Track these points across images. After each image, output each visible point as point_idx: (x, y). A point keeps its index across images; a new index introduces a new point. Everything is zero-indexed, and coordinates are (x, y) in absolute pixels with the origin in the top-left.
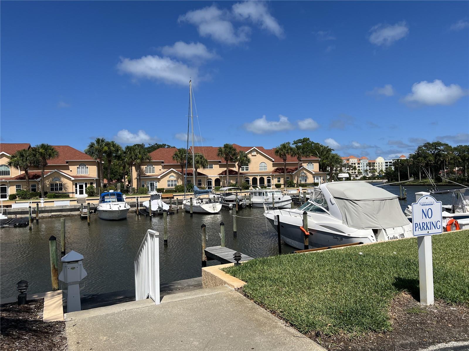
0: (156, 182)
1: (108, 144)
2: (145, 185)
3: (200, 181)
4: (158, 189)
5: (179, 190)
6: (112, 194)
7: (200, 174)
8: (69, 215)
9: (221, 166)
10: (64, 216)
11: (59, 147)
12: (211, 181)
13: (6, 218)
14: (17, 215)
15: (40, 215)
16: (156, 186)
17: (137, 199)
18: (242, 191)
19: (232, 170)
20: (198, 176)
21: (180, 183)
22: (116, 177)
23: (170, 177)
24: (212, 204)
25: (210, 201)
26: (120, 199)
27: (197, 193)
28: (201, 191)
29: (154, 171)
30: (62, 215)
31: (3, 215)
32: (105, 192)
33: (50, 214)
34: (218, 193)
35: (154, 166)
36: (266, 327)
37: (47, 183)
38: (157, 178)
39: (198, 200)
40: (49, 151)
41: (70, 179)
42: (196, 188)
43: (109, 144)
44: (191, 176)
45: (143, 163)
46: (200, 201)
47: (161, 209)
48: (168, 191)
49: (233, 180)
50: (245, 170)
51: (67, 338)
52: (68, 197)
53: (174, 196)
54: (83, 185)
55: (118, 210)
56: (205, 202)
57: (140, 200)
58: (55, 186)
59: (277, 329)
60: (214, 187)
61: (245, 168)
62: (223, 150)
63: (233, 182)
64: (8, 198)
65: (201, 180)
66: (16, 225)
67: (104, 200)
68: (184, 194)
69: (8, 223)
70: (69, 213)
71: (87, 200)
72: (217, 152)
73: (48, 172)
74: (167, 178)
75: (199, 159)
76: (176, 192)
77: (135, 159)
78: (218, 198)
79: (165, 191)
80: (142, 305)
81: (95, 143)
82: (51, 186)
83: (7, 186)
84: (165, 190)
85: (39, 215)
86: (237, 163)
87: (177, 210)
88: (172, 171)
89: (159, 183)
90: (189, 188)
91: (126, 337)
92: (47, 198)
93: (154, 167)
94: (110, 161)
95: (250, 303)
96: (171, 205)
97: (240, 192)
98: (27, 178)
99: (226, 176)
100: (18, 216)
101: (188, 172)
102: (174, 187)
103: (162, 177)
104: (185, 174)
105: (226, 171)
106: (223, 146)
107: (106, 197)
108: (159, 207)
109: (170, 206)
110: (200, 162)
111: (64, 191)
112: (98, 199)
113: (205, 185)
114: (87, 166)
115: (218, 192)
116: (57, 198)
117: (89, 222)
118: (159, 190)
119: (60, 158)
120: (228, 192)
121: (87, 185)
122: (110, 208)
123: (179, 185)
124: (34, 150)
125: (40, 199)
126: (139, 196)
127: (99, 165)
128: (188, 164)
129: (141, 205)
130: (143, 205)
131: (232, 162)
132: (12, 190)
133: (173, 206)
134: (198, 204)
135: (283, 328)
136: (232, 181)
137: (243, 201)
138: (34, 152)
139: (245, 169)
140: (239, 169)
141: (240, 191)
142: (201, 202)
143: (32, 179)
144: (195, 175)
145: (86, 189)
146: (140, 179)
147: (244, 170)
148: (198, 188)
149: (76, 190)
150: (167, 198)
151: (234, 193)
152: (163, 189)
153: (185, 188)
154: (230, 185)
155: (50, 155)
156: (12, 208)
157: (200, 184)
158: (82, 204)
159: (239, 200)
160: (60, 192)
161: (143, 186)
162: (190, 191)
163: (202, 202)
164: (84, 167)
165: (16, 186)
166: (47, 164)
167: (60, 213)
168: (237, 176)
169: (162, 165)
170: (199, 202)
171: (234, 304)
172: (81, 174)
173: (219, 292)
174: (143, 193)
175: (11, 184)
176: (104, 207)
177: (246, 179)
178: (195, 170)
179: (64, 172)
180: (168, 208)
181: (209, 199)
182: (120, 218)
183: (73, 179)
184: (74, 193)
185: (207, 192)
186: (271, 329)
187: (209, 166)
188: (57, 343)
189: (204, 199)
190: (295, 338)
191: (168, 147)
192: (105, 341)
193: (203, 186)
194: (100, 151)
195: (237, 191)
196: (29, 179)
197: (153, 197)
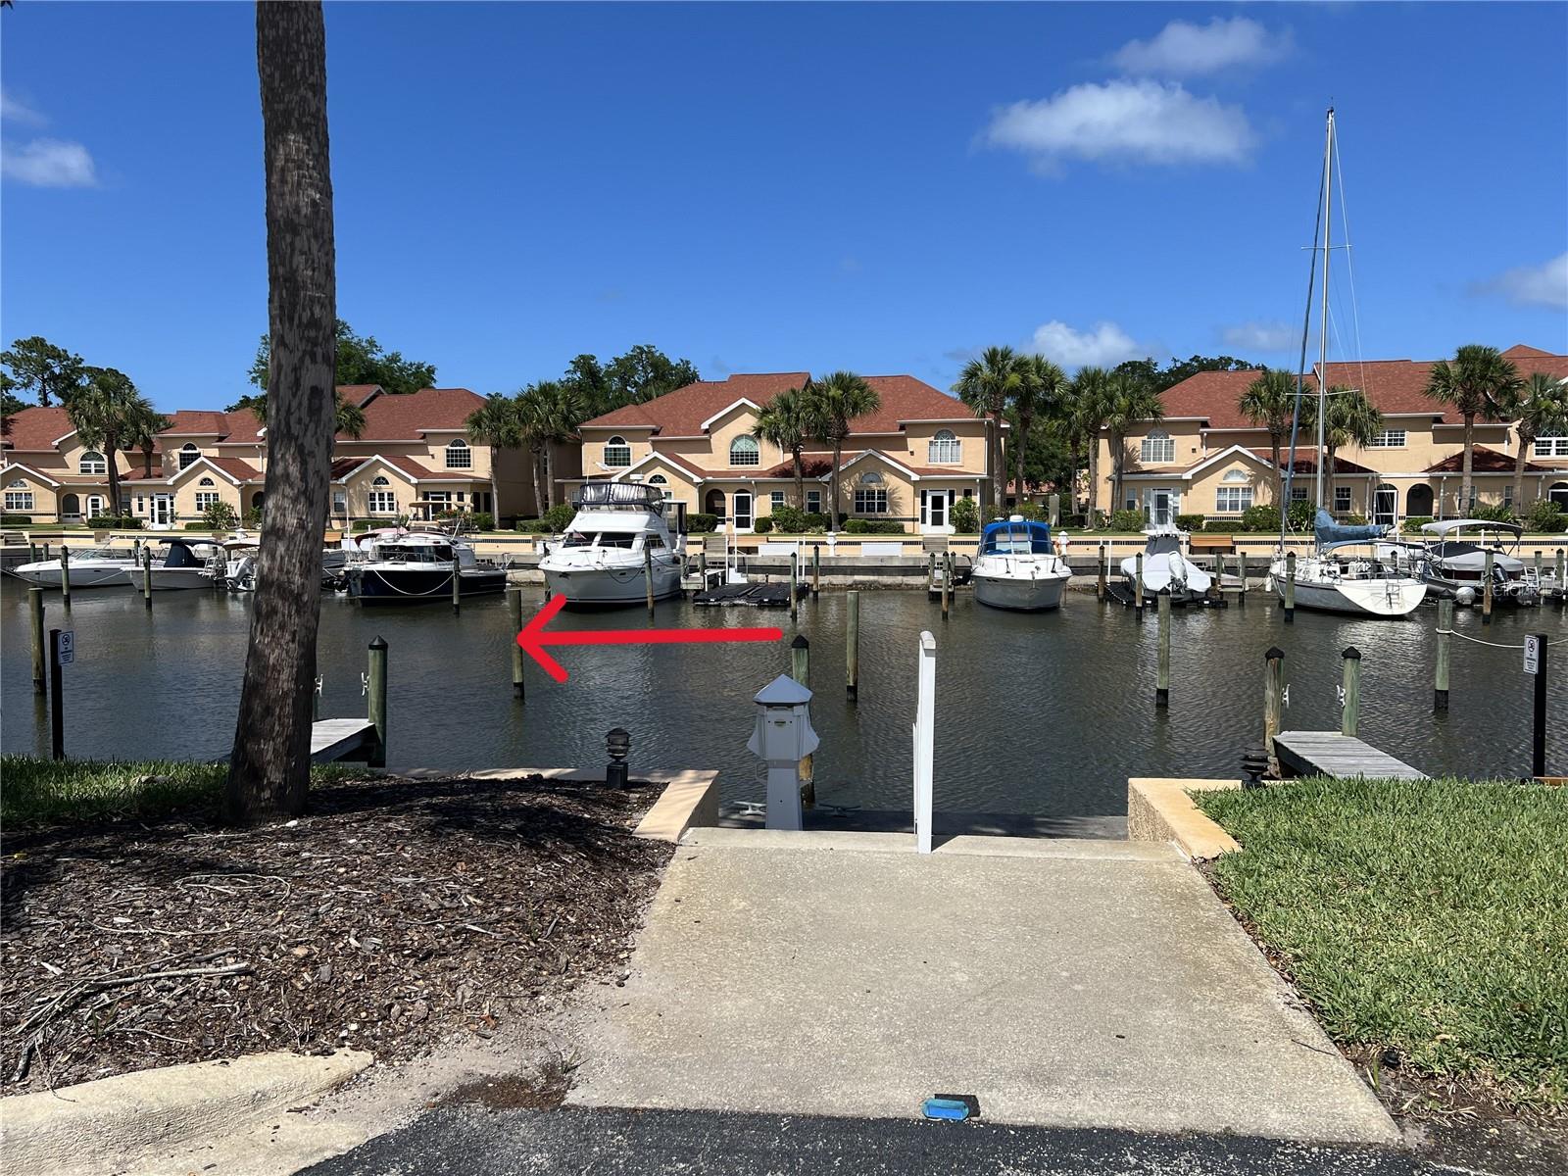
0: (1176, 494)
1: (1021, 366)
2: (1137, 503)
3: (1344, 492)
4: (1182, 517)
5: (1258, 522)
6: (1018, 529)
7: (1344, 467)
8: (900, 585)
9: (1441, 437)
10: (885, 586)
11: (883, 379)
12: (1393, 494)
13: (744, 581)
14: (770, 576)
15: (824, 580)
16: (1175, 508)
17: (1102, 548)
18: (1522, 539)
19: (1490, 453)
20: (1334, 475)
21: (1263, 498)
22: (1050, 474)
23: (1226, 477)
24: (1384, 581)
25: (1376, 570)
26: (1041, 546)
27: (1326, 537)
28: (1342, 531)
29: (1172, 454)
30: (879, 583)
31: (738, 572)
32: (997, 521)
33: (849, 579)
34: (1416, 540)
35: (1171, 437)
36: (1214, 989)
37: (848, 488)
38: (1180, 480)
39: (1329, 564)
40: (853, 394)
41: (906, 478)
42: (1324, 518)
43: (1027, 363)
44: (1308, 475)
45: (1134, 427)
46: (1336, 567)
47: (1181, 587)
48: (1218, 526)
49: (1491, 492)
50: (1553, 452)
51: (660, 884)
52: (900, 530)
53: (1234, 542)
54: (942, 497)
55: (1031, 579)
56: (1355, 574)
57: (1111, 552)
58: (868, 498)
59: (1251, 1005)
60: (1401, 518)
61: (1554, 444)
62: (1455, 370)
63: (1491, 500)
64: (752, 529)
65: (1349, 490)
66: (762, 601)
67: (995, 545)
68: (1278, 538)
69: (745, 596)
70: (899, 579)
71: (951, 543)
72: (1427, 380)
73: (851, 455)
74: (1216, 479)
75: (1345, 408)
76: (1245, 529)
77: (1108, 412)
78: (1413, 560)
79: (1208, 524)
80: (881, 845)
81: (984, 363)
82: (857, 498)
83: (750, 495)
84: (1204, 522)
85: (820, 578)
86: (1516, 424)
87: (1241, 594)
88: (1237, 455)
89: (1186, 495)
90: (1299, 520)
91: (791, 916)
92: (845, 532)
93: (1172, 442)
94: (1025, 422)
95: (1215, 910)
96: (1218, 575)
97: (1516, 543)
98: (798, 473)
99: (1461, 477)
100: (773, 578)
101: (1299, 458)
102: (1239, 513)
103: (1199, 477)
104: (1284, 467)
105: (1461, 456)
106: (1451, 356)
107: (999, 538)
108: (1173, 580)
109: (1212, 578)
110: (1348, 421)
111: (889, 513)
112: (976, 543)
113: (1363, 511)
114: (957, 438)
115: (1417, 538)
116: (870, 532)
117: (946, 610)
118: (1187, 523)
119: (883, 413)
120: (1458, 539)
121: (956, 497)
122: (1008, 572)
123: (1260, 507)
124: (818, 391)
125: (826, 535)
126: (1110, 539)
127: (992, 434)
128: (1299, 426)
129: (1116, 570)
130: (1122, 570)
131: (1491, 419)
132: (762, 506)
133: (1227, 580)
134: (1327, 580)
135: (1273, 1008)
136: (1484, 498)
137: (1522, 577)
138: (816, 398)
139: (1554, 447)
140: (1523, 447)
141: (1515, 539)
142: (1338, 573)
143: (810, 477)
144: (1324, 471)
145: (950, 510)
146: (1120, 481)
147: (1548, 452)
148: (1335, 519)
149: (924, 511)
150: (1210, 550)
151: (1486, 543)
152: (1201, 518)
153: (1285, 518)
154: (1473, 509)
155: (855, 406)
156: (760, 555)
157: (1344, 505)
158: (933, 556)
159: (1503, 571)
160: (880, 515)
161: (1131, 505)
162: (1299, 530)
163: (1344, 571)
164: (950, 441)
165: (773, 494)
166: (846, 432)
167: (875, 578)
168: (1513, 477)
169: (1202, 434)
170: (1329, 572)
171: (1158, 902)
172: (939, 463)
173: (1131, 857)
174: (1129, 530)
175: (761, 487)
176: (990, 567)
177: (1553, 487)
178: (1326, 452)
179: (893, 457)
180: (1207, 583)
181: (1375, 561)
182: (1035, 605)
183: (915, 477)
184: (918, 520)
185: (1366, 537)
186: (1229, 999)
187: (1387, 438)
188: (635, 889)
189: (1354, 560)
190: (1292, 1048)
191: (1237, 369)
192: (739, 912)
193: (1355, 511)
194: (995, 389)
195: (1502, 539)
196: (804, 475)
197: (1159, 545)
